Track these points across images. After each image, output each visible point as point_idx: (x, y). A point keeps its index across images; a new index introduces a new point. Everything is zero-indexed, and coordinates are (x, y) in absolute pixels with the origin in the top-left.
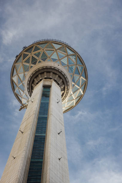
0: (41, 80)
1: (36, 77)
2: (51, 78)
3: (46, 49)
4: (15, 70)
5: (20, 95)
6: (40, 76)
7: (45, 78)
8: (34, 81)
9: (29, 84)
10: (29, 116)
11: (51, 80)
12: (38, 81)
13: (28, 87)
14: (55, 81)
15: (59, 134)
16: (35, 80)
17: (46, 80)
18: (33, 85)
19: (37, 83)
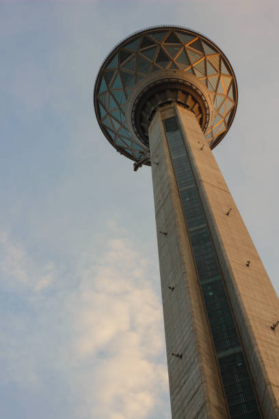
0: (154, 112)
1: (143, 109)
2: (170, 102)
3: (142, 50)
4: (101, 107)
5: (126, 146)
6: (149, 104)
7: (161, 105)
8: (141, 116)
9: (136, 124)
10: (165, 198)
11: (172, 105)
12: (148, 114)
13: (135, 129)
14: (179, 103)
15: (228, 214)
16: (144, 114)
17: (163, 108)
18: (143, 124)
19: (150, 119)
